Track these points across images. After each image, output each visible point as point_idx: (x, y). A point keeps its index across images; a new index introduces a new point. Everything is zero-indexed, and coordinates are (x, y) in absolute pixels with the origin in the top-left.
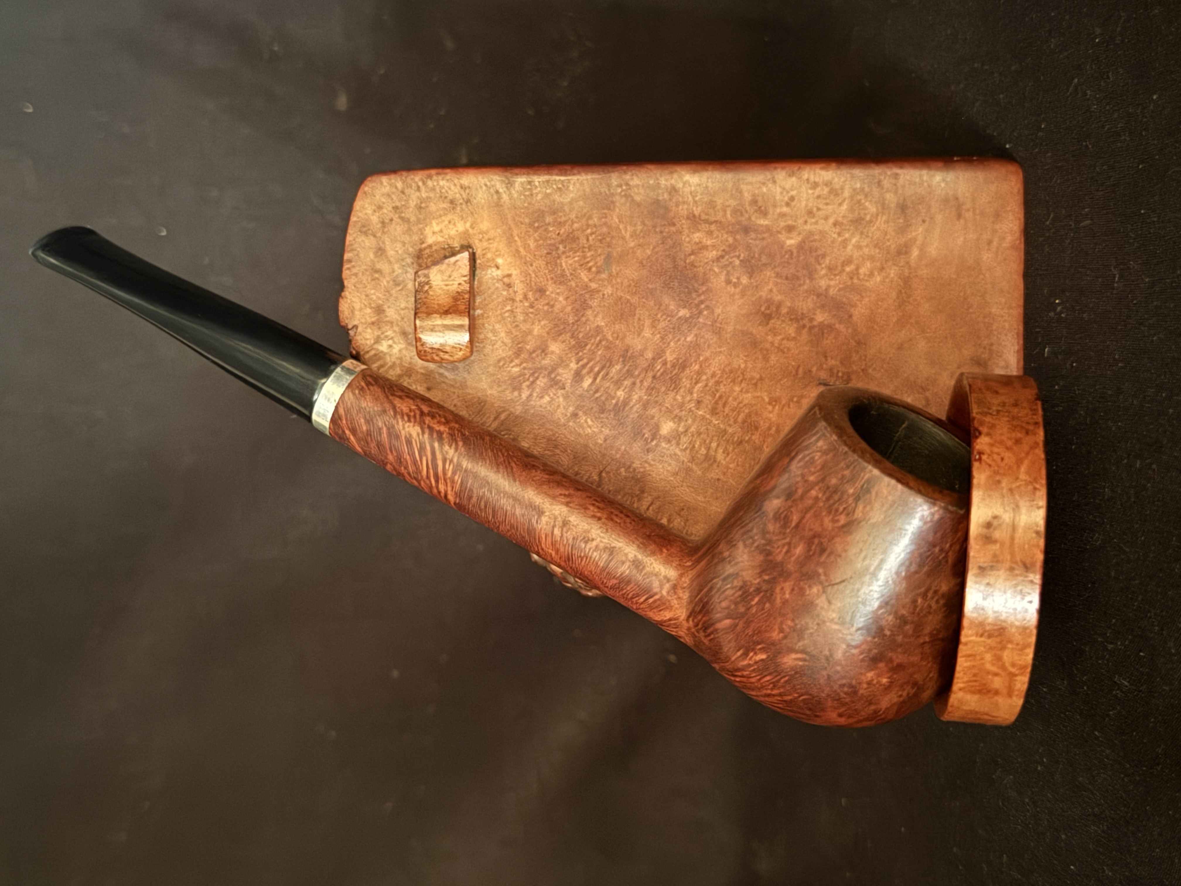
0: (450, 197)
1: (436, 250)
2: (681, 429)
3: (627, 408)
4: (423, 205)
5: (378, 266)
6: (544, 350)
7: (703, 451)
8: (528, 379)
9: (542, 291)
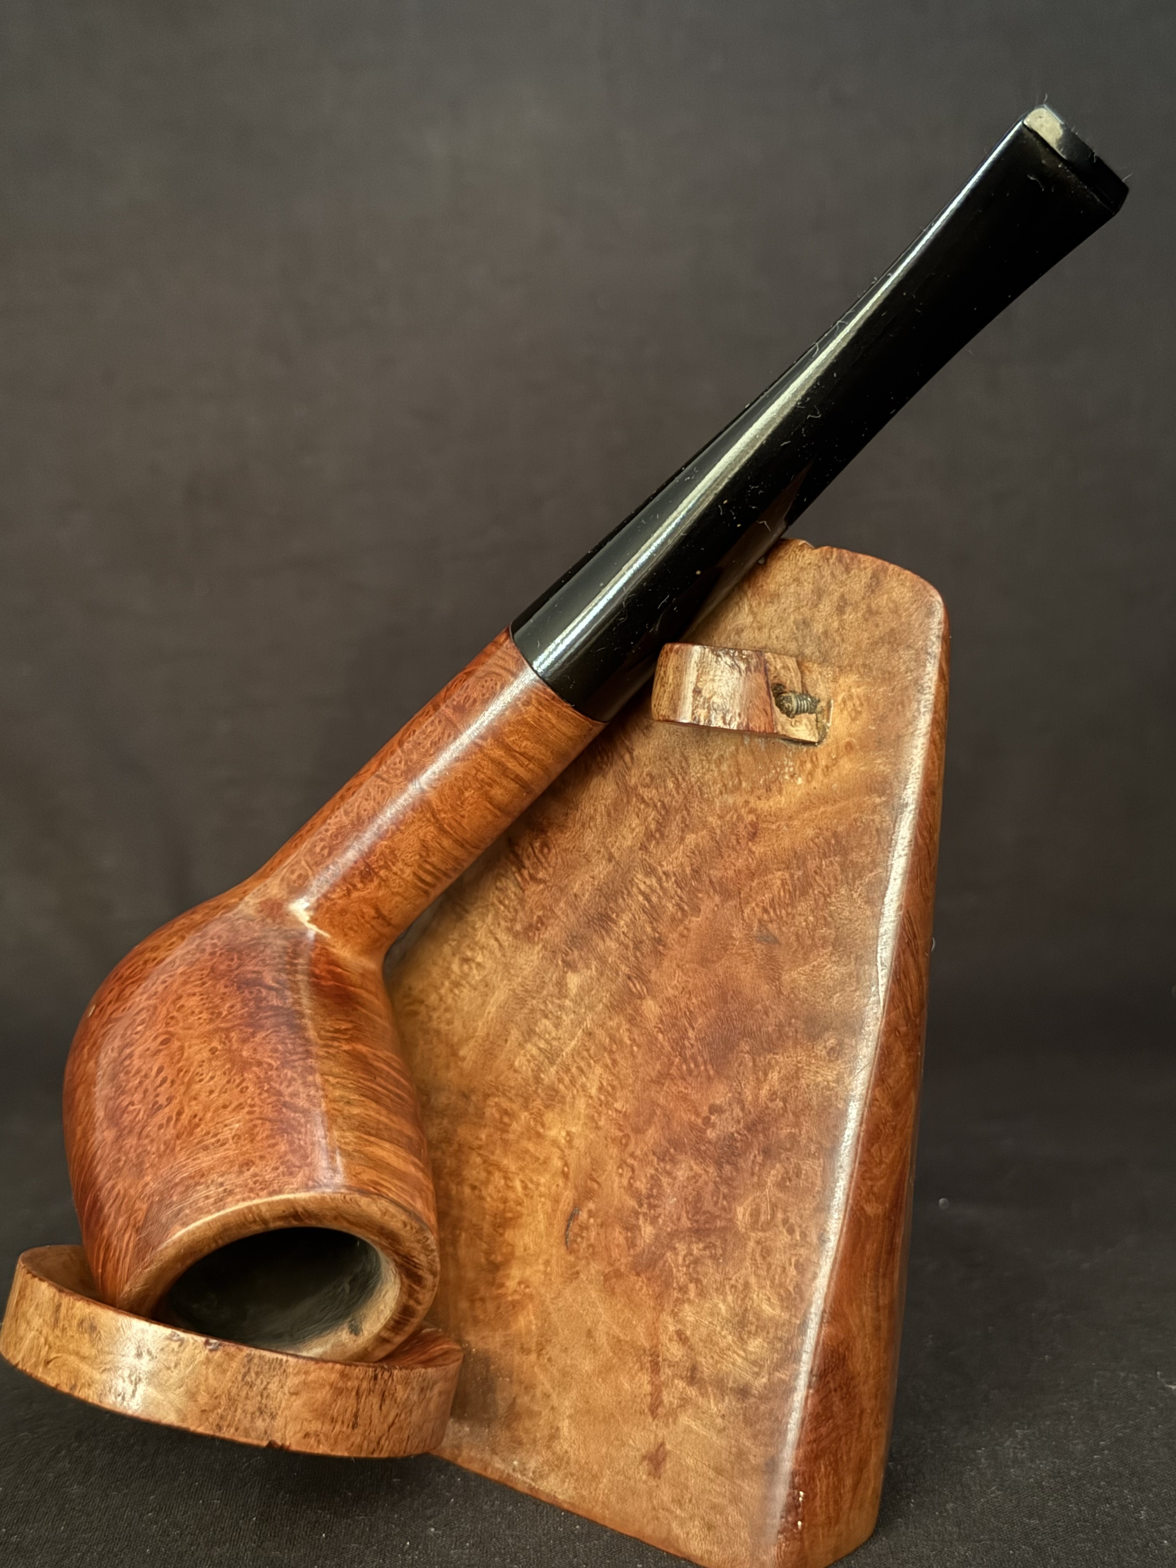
3: (604, 933)
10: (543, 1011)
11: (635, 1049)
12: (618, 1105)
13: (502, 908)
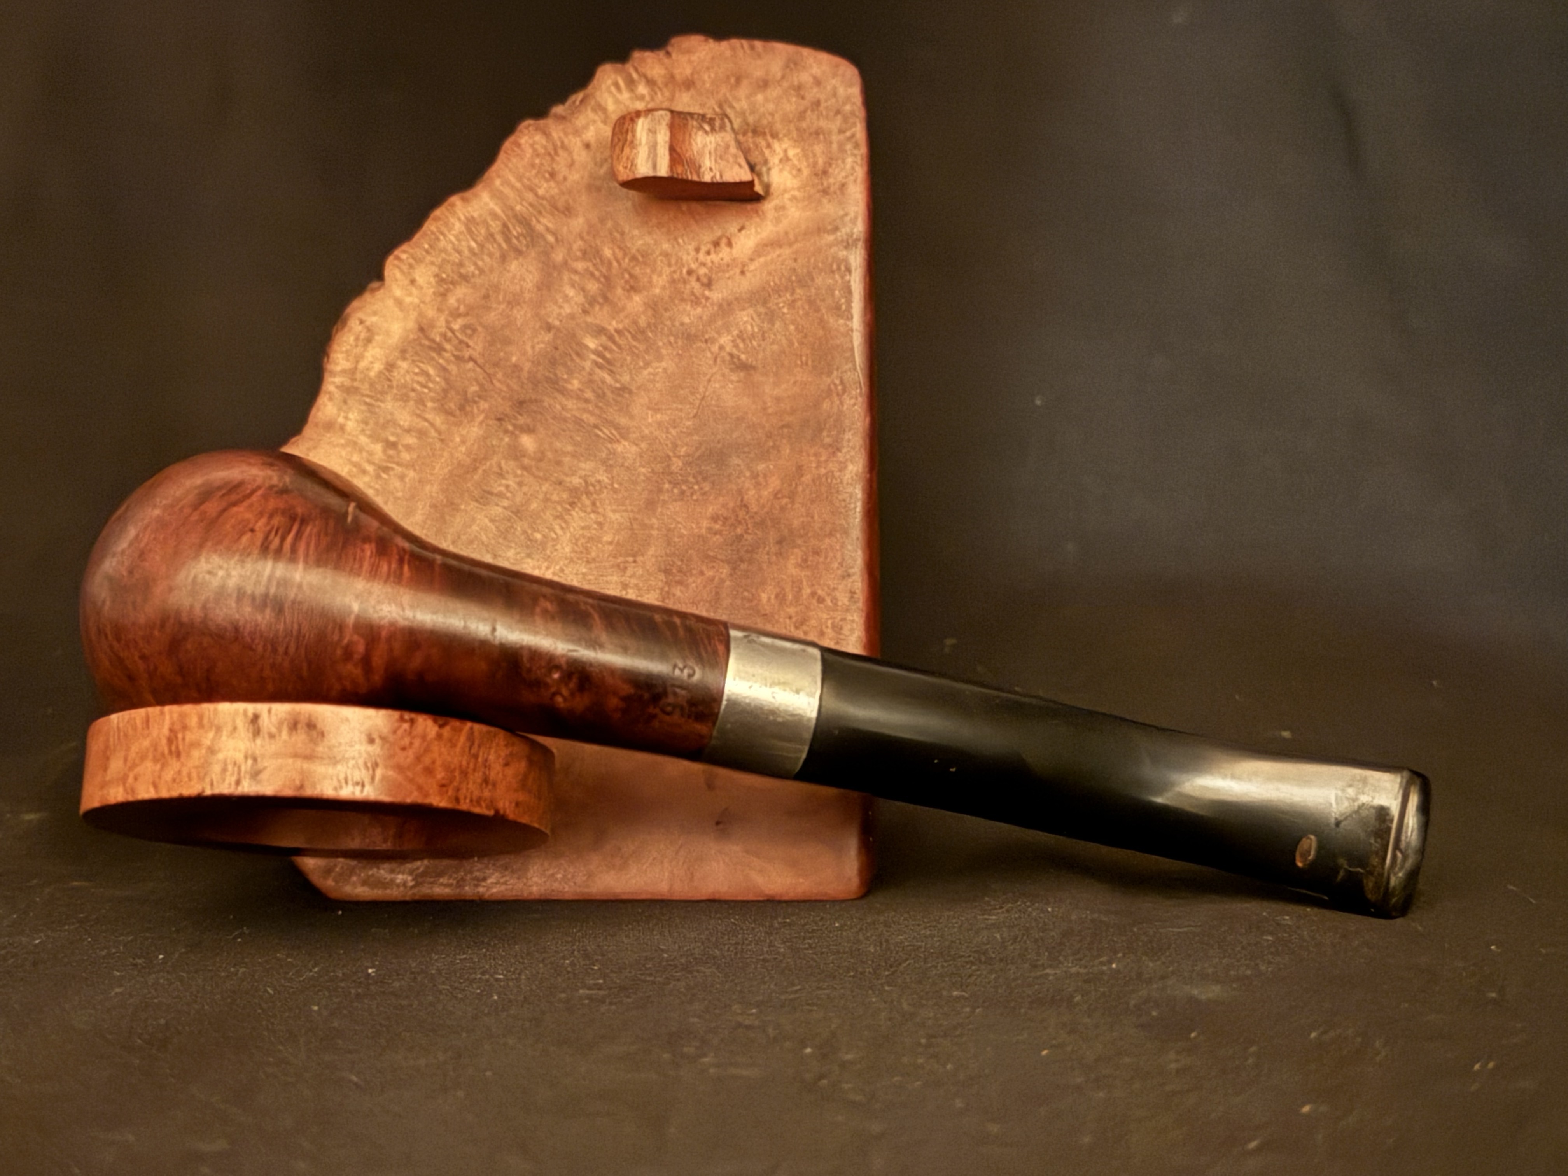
0: (831, 170)
1: (762, 153)
2: (526, 461)
3: (556, 394)
4: (821, 137)
5: (745, 83)
6: (633, 288)
7: (497, 489)
8: (598, 269)
9: (709, 285)
10: (498, 473)
11: (616, 486)
12: (607, 538)
13: (426, 390)
